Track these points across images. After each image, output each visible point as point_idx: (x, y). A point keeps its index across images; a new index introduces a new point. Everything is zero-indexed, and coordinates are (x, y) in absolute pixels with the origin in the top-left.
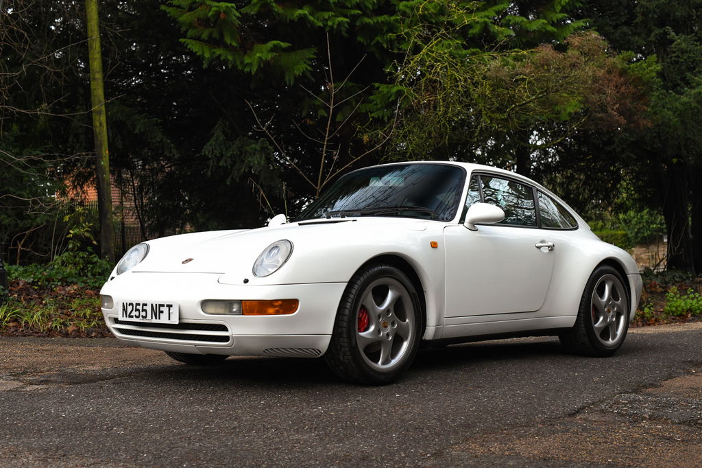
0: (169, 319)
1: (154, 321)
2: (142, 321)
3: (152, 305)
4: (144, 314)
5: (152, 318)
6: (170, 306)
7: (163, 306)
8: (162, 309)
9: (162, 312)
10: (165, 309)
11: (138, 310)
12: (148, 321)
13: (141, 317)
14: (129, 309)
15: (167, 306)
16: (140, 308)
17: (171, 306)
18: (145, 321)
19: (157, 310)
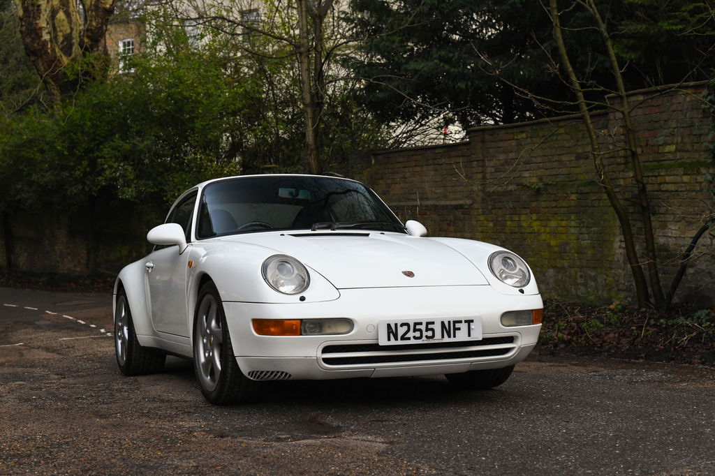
0: (469, 336)
1: (446, 340)
2: (426, 342)
3: (443, 323)
4: (430, 334)
5: (443, 337)
6: (469, 322)
7: (460, 322)
8: (457, 325)
9: (459, 329)
10: (464, 326)
11: (420, 331)
12: (436, 342)
13: (424, 338)
14: (401, 331)
15: (466, 321)
16: (423, 327)
17: (472, 321)
18: (431, 341)
19: (450, 327)
